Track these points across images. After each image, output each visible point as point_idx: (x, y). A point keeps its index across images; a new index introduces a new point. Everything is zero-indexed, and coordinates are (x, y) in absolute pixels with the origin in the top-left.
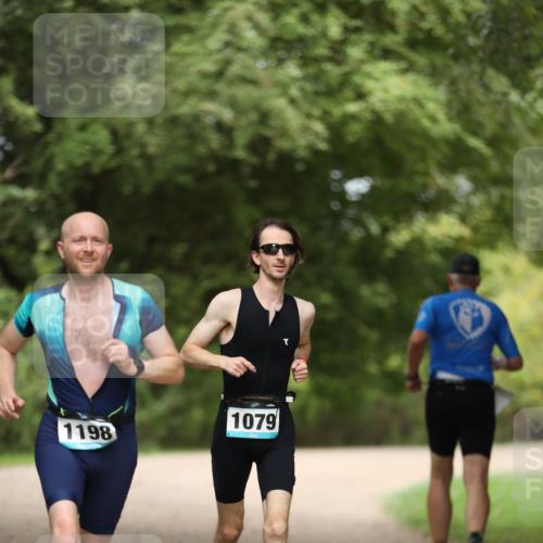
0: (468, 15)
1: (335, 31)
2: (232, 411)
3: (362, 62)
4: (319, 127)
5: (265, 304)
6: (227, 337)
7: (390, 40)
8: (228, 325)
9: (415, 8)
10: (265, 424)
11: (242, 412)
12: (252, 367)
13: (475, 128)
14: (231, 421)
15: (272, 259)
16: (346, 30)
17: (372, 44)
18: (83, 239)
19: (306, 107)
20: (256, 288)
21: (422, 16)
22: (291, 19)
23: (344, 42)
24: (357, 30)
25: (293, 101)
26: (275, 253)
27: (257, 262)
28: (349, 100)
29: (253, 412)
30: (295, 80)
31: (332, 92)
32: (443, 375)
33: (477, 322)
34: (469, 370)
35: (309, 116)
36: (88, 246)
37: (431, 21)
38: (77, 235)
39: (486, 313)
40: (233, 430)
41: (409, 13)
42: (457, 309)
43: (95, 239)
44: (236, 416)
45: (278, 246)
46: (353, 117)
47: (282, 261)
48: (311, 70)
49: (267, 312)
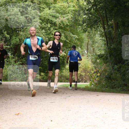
0: (66, 24)
1: (49, 26)
2: (51, 58)
3: (53, 30)
4: (47, 38)
5: (56, 43)
6: (51, 47)
7: (56, 28)
8: (51, 46)
9: (60, 23)
10: (56, 60)
11: (53, 58)
12: (53, 52)
13: (68, 39)
14: (51, 59)
15: (57, 37)
16: (50, 26)
17: (54, 28)
18: (32, 30)
19: (45, 36)
20: (55, 41)
21: (61, 24)
22: (43, 24)
23: (50, 28)
24: (52, 26)
25: (43, 35)
26: (57, 36)
27: (55, 37)
28: (51, 35)
29: (54, 58)
30: (44, 32)
31: (49, 34)
32: (71, 61)
33: (76, 54)
34: (74, 60)
35: (46, 37)
36: (33, 31)
37: (62, 25)
38: (31, 30)
39: (77, 53)
40: (51, 60)
41: (59, 24)
42: (73, 52)
43: (34, 30)
44: (52, 58)
45: (58, 35)
46: (51, 37)
47: (58, 37)
48: (46, 31)
49: (56, 44)
